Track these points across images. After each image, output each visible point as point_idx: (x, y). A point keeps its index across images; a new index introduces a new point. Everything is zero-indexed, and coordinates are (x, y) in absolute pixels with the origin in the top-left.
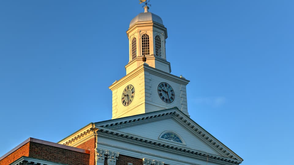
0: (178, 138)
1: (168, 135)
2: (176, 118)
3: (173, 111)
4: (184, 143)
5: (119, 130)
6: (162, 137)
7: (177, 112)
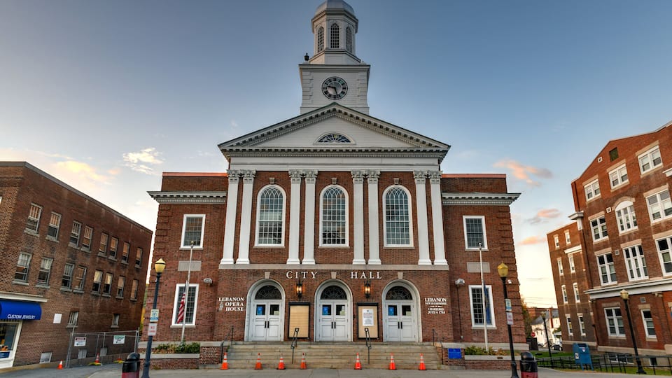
0: (344, 138)
1: (330, 137)
2: (340, 115)
3: (331, 108)
4: (353, 142)
5: (259, 146)
6: (321, 141)
7: (338, 108)
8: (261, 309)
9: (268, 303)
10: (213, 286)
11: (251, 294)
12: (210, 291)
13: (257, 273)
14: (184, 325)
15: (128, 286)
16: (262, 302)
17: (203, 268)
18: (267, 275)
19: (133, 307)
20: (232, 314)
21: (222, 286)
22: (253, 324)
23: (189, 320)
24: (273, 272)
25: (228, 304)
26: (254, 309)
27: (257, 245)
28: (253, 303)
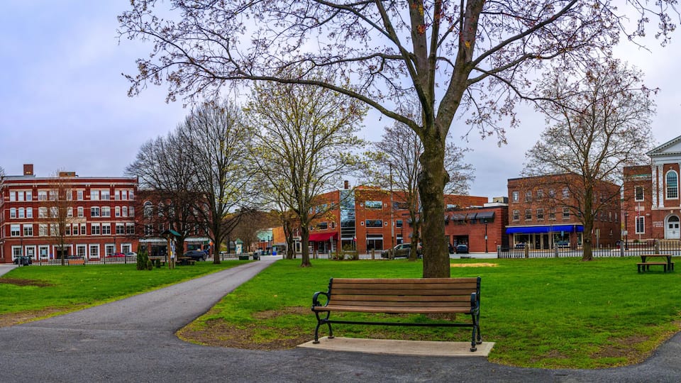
8: (671, 226)
9: (674, 223)
10: (650, 217)
11: (666, 220)
12: (649, 219)
13: (667, 211)
14: (640, 233)
15: (613, 216)
16: (671, 223)
17: (645, 209)
18: (672, 212)
19: (617, 225)
20: (659, 229)
21: (653, 217)
22: (668, 234)
23: (642, 231)
24: (674, 210)
25: (657, 224)
26: (668, 226)
27: (667, 198)
28: (667, 225)
